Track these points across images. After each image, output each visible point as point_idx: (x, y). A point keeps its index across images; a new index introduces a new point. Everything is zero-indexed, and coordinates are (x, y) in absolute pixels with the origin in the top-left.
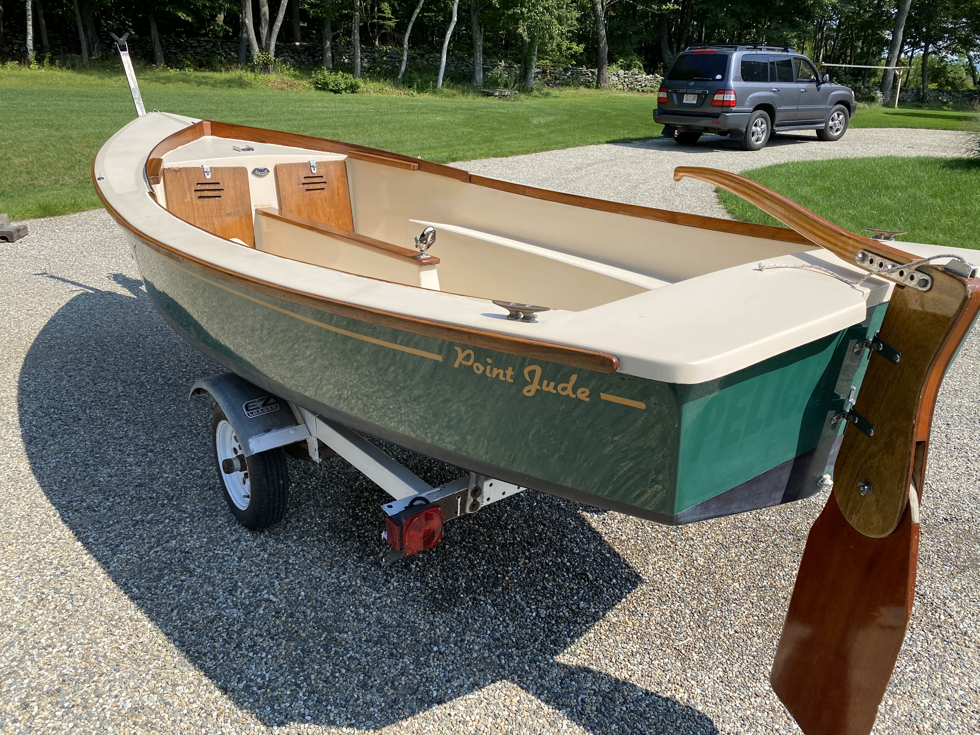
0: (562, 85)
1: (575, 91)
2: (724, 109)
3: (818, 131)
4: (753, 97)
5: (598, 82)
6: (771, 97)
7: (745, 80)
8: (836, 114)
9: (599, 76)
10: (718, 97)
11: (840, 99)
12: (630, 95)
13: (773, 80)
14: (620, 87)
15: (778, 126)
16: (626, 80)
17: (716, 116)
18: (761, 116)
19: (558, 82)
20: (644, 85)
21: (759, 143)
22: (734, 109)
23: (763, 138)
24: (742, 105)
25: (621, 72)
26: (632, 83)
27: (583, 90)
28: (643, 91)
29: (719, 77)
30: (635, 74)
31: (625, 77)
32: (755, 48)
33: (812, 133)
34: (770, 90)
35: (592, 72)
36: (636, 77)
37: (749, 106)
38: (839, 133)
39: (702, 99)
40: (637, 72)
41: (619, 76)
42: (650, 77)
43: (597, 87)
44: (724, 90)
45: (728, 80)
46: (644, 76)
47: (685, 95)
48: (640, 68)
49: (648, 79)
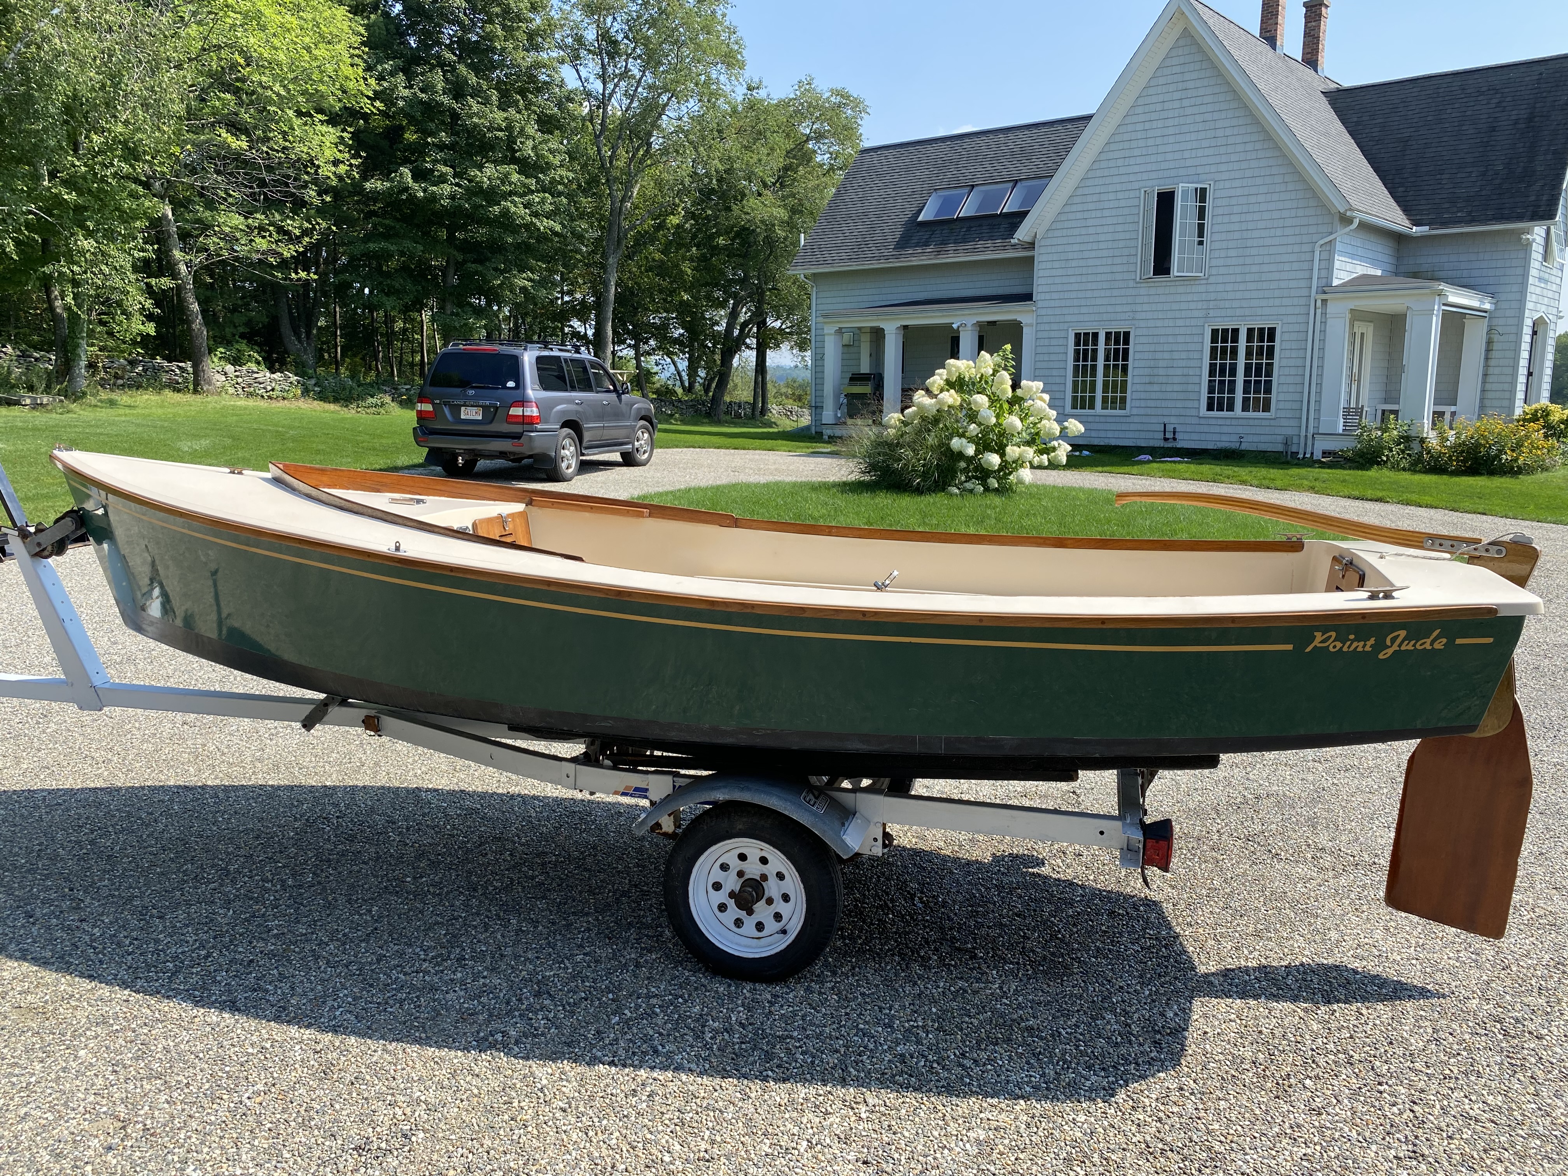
0: (130, 387)
1: (157, 398)
2: (526, 427)
3: (623, 455)
4: (558, 412)
5: (196, 383)
6: (577, 412)
7: (545, 389)
8: (640, 432)
9: (196, 373)
10: (516, 411)
11: (643, 413)
12: (251, 403)
13: (573, 388)
14: (231, 390)
15: (586, 448)
16: (240, 380)
17: (517, 436)
18: (568, 436)
19: (120, 382)
20: (269, 388)
21: (570, 470)
22: (539, 426)
23: (573, 463)
24: (547, 422)
25: (230, 368)
26: (250, 385)
27: (168, 393)
28: (270, 397)
29: (511, 384)
30: (253, 372)
31: (237, 377)
32: (546, 347)
33: (616, 457)
34: (570, 401)
35: (180, 368)
36: (256, 375)
37: (555, 423)
38: (646, 455)
39: (491, 413)
40: (255, 369)
41: (226, 374)
42: (277, 376)
43: (195, 391)
44: (523, 402)
45: (524, 388)
46: (268, 374)
47: (463, 409)
48: (258, 363)
49: (275, 379)
